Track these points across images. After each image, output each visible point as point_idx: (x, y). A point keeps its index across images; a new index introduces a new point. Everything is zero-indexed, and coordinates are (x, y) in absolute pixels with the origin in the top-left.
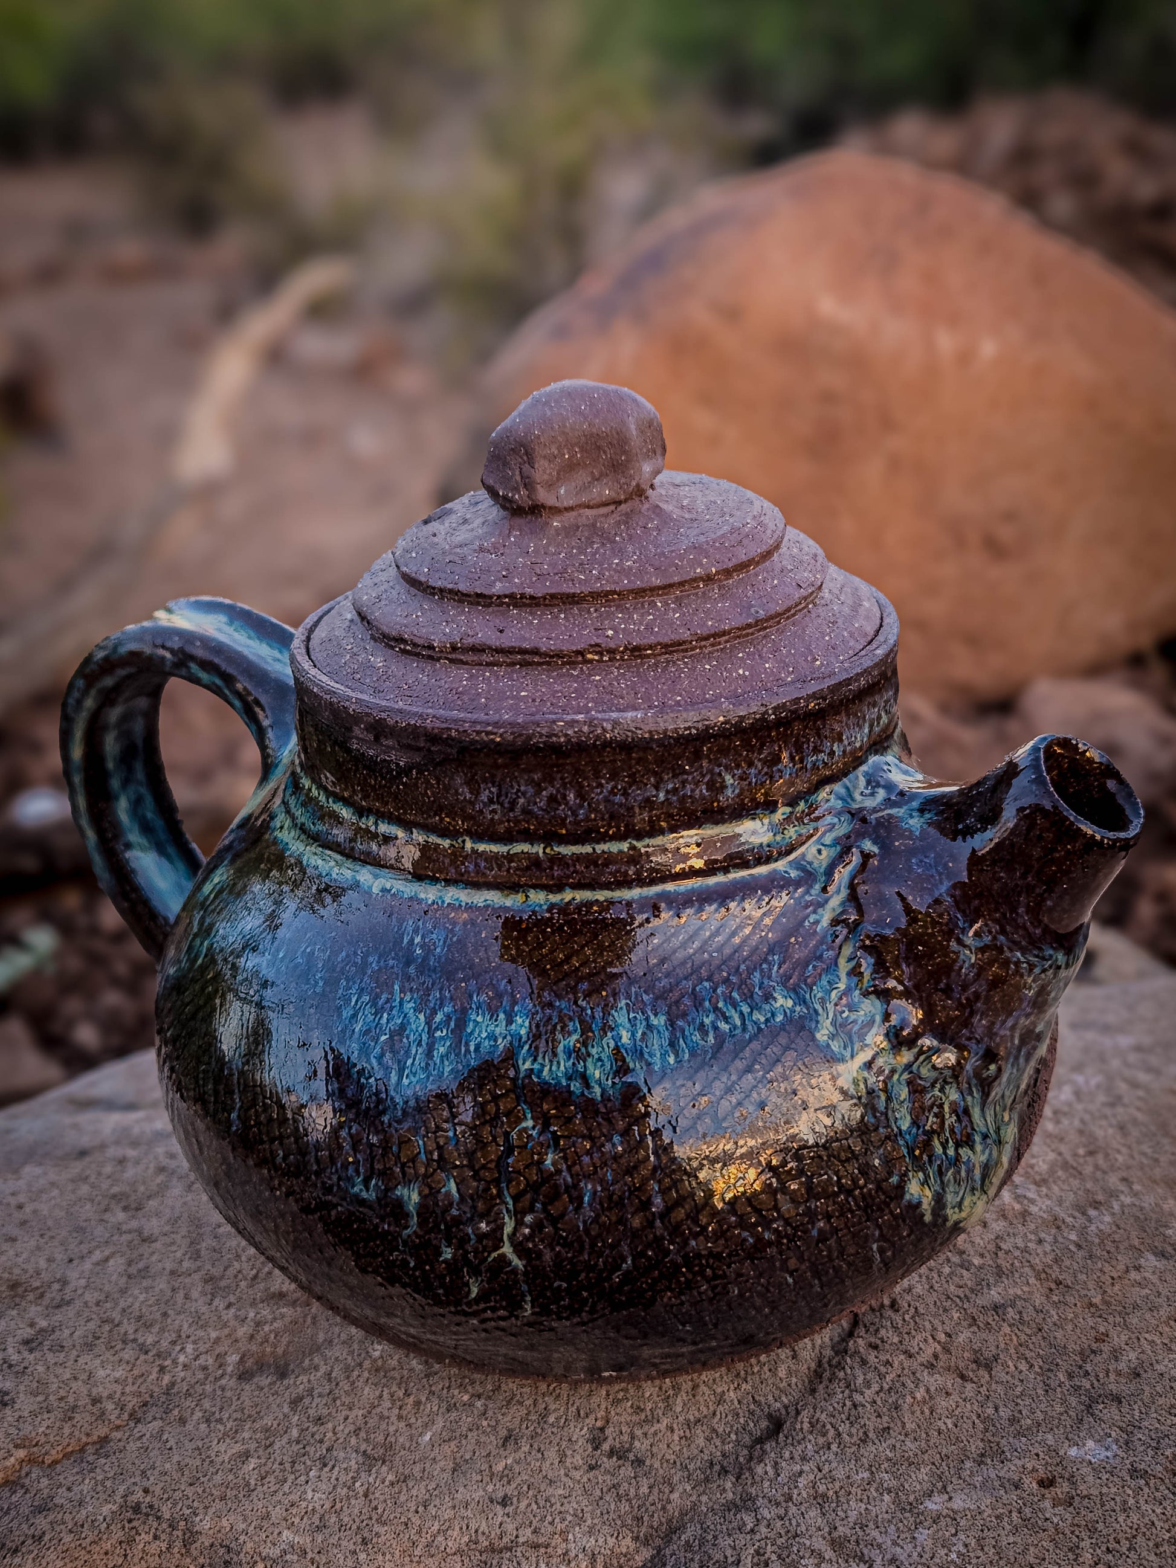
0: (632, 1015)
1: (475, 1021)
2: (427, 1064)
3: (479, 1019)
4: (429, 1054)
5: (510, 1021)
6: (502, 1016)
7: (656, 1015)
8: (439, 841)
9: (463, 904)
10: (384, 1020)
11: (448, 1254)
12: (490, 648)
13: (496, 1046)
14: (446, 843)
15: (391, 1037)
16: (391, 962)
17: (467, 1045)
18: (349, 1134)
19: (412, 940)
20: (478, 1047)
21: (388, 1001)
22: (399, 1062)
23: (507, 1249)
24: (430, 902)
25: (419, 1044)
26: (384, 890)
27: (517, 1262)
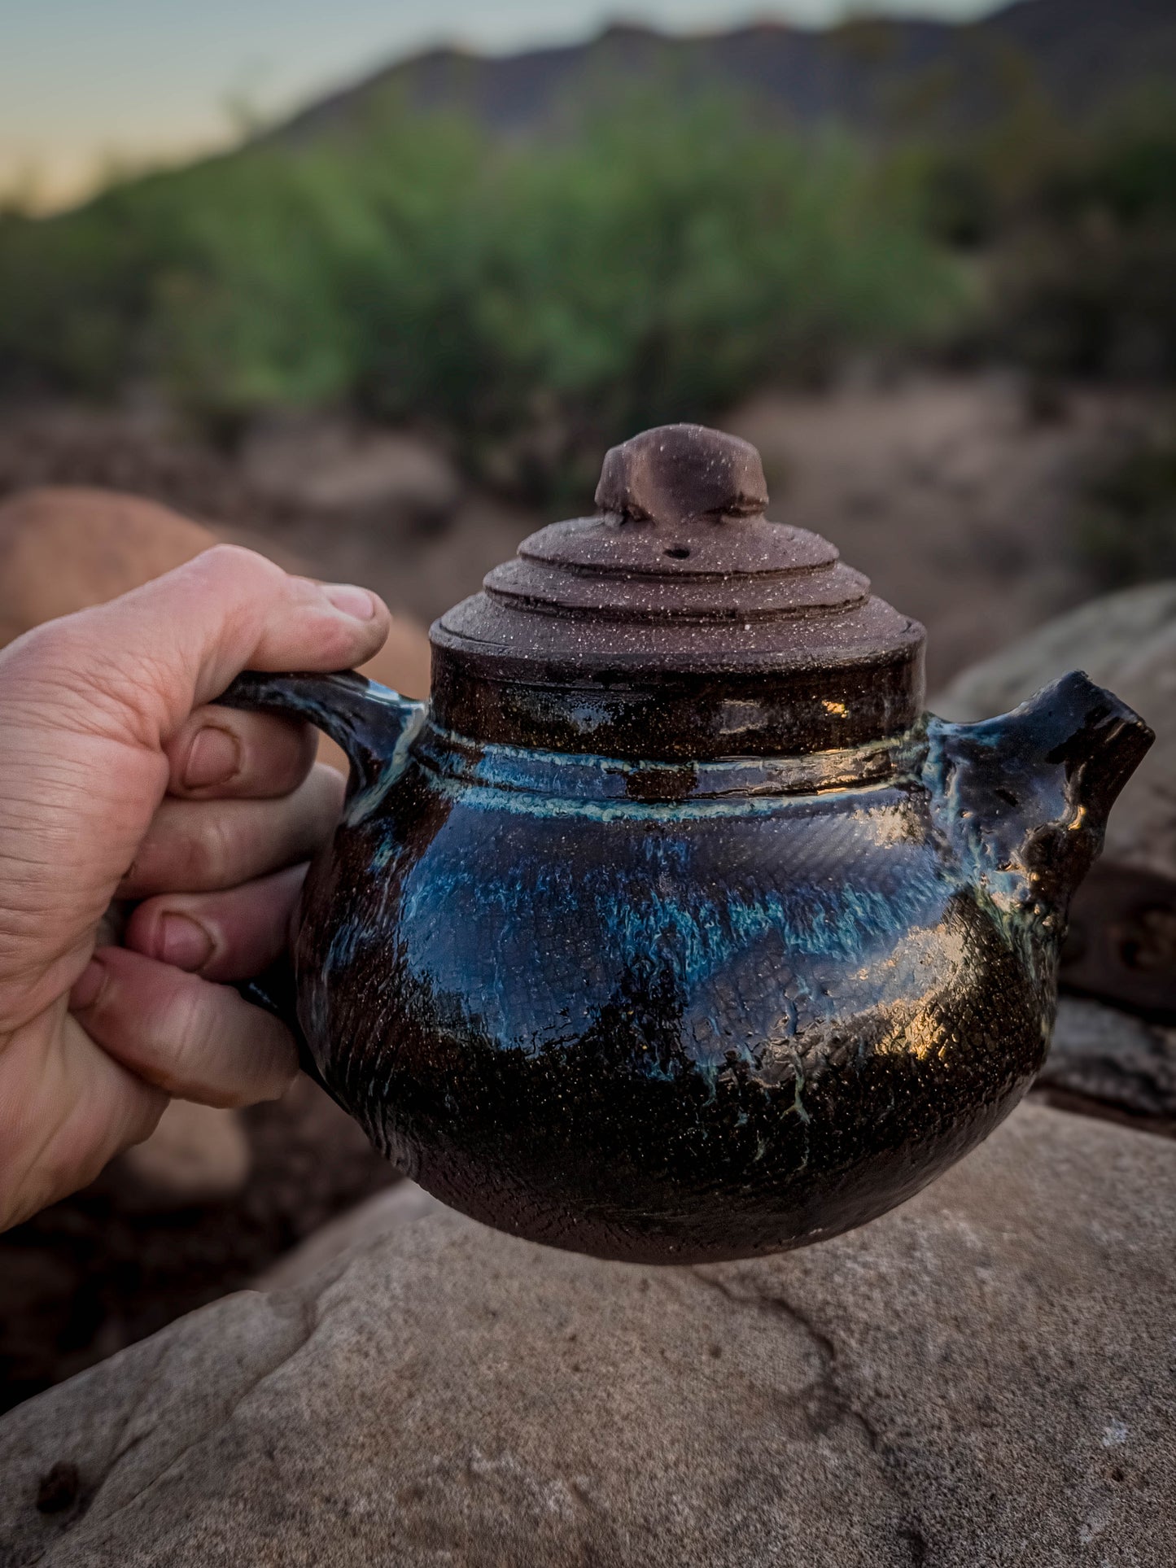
0: (857, 894)
1: (736, 911)
2: (706, 952)
3: (739, 909)
4: (705, 942)
5: (766, 908)
6: (757, 905)
7: (874, 893)
8: (668, 768)
9: (698, 818)
10: (652, 922)
11: (743, 1118)
13: (761, 929)
14: (675, 768)
15: (664, 935)
16: (640, 875)
17: (737, 931)
18: (641, 1025)
19: (655, 856)
20: (747, 932)
21: (649, 906)
22: (678, 954)
23: (798, 1106)
24: (665, 820)
25: (693, 936)
26: (615, 818)
27: (805, 1117)
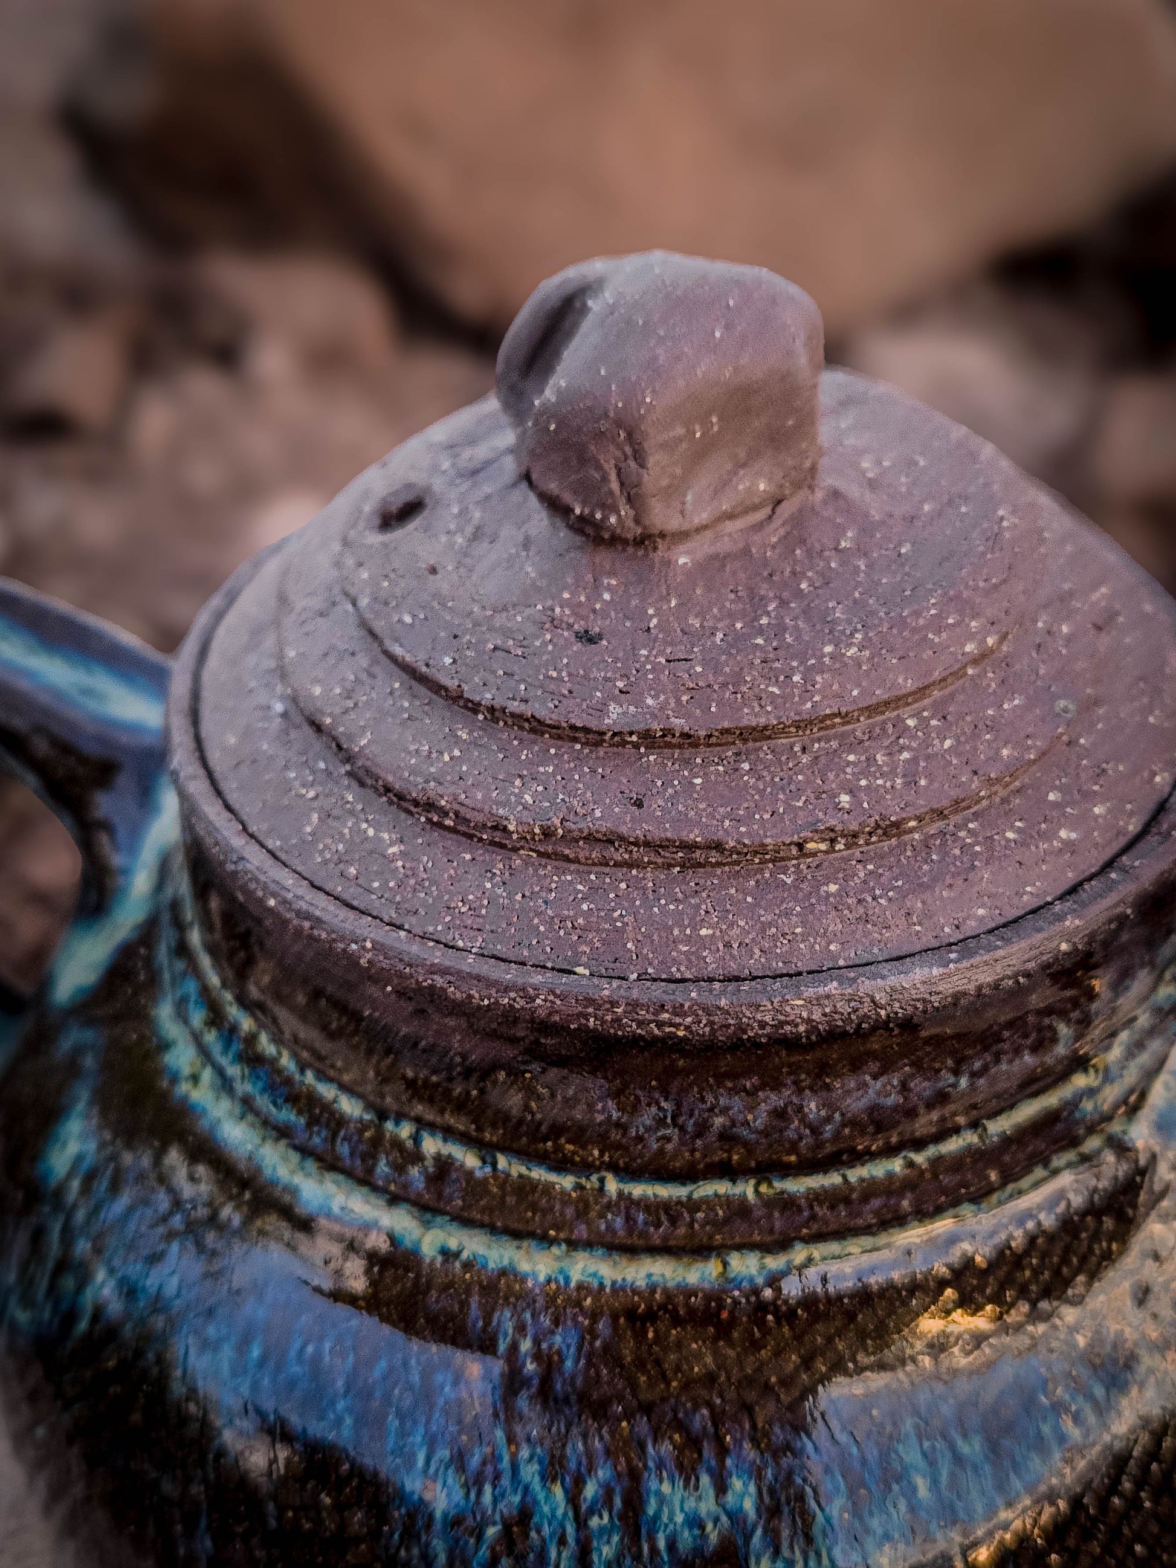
0: (926, 1444)
1: (658, 1493)
3: (666, 1488)
4: (583, 1558)
5: (721, 1488)
6: (705, 1480)
7: (965, 1436)
8: (553, 1177)
9: (608, 1283)
10: (487, 1497)
12: (622, 838)
13: (704, 1536)
14: (567, 1182)
17: (652, 1539)
19: (515, 1345)
20: (672, 1546)
21: (486, 1459)
24: (542, 1278)
25: (562, 1541)
26: (445, 1251)
